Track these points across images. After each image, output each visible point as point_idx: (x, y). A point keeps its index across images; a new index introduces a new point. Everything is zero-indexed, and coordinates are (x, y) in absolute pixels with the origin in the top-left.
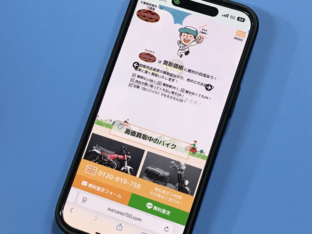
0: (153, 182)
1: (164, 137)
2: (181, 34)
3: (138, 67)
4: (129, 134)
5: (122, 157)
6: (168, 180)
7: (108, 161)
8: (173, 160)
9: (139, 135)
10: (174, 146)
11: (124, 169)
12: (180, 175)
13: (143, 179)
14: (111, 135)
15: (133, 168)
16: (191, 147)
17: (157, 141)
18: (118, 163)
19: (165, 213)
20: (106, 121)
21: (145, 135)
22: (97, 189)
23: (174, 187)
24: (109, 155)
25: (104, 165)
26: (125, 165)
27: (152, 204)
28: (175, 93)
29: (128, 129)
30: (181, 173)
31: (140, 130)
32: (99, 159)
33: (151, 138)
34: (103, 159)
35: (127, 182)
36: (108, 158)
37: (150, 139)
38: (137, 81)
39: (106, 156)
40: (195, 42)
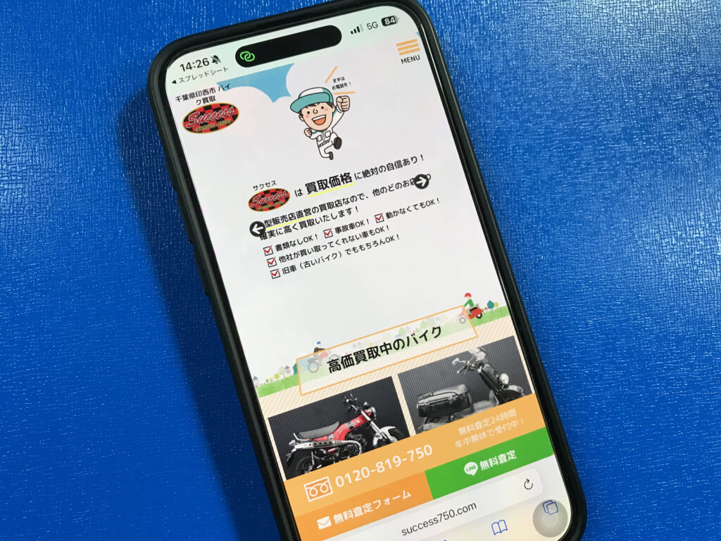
0: (447, 422)
1: (408, 328)
2: (301, 115)
3: (264, 229)
4: (340, 369)
5: (359, 422)
6: (470, 400)
7: (337, 448)
8: (454, 357)
9: (361, 356)
10: (438, 331)
11: (379, 441)
12: (484, 376)
13: (426, 430)
14: (307, 395)
15: (393, 426)
17: (401, 342)
18: (359, 437)
19: (506, 461)
20: (277, 376)
21: (371, 348)
22: (354, 514)
23: (489, 403)
24: (332, 436)
25: (337, 461)
26: (375, 432)
27: (472, 461)
28: (368, 233)
29: (333, 360)
30: (484, 369)
31: (354, 346)
32: (317, 458)
33: (385, 345)
34: (325, 452)
35: (401, 459)
36: (334, 442)
37: (386, 348)
38: (282, 259)
39: (328, 442)
40: (337, 112)
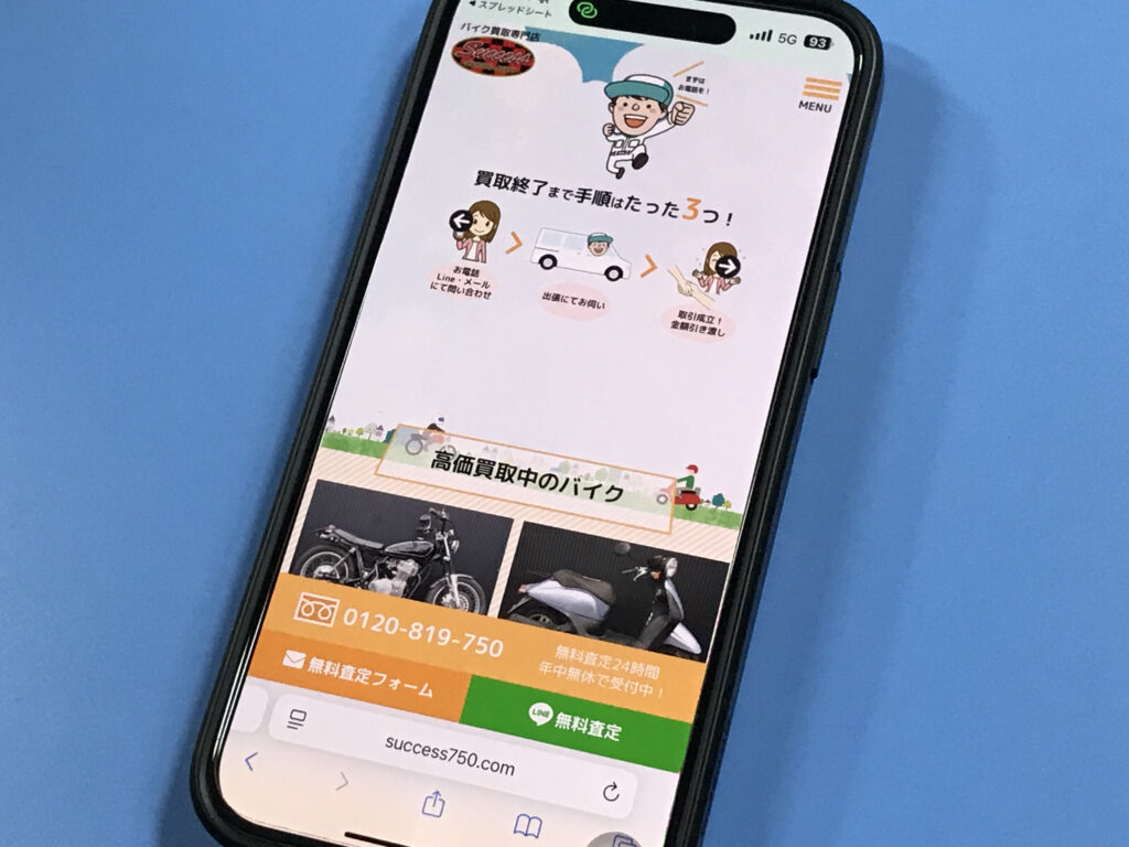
2: (613, 103)
4: (448, 469)
9: (485, 468)
10: (617, 493)
13: (512, 620)
14: (383, 479)
16: (678, 489)
17: (553, 480)
20: (360, 432)
21: (507, 465)
22: (340, 674)
27: (549, 704)
33: (529, 472)
35: (452, 638)
37: (528, 477)
40: (666, 121)
